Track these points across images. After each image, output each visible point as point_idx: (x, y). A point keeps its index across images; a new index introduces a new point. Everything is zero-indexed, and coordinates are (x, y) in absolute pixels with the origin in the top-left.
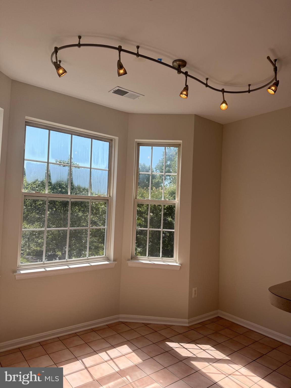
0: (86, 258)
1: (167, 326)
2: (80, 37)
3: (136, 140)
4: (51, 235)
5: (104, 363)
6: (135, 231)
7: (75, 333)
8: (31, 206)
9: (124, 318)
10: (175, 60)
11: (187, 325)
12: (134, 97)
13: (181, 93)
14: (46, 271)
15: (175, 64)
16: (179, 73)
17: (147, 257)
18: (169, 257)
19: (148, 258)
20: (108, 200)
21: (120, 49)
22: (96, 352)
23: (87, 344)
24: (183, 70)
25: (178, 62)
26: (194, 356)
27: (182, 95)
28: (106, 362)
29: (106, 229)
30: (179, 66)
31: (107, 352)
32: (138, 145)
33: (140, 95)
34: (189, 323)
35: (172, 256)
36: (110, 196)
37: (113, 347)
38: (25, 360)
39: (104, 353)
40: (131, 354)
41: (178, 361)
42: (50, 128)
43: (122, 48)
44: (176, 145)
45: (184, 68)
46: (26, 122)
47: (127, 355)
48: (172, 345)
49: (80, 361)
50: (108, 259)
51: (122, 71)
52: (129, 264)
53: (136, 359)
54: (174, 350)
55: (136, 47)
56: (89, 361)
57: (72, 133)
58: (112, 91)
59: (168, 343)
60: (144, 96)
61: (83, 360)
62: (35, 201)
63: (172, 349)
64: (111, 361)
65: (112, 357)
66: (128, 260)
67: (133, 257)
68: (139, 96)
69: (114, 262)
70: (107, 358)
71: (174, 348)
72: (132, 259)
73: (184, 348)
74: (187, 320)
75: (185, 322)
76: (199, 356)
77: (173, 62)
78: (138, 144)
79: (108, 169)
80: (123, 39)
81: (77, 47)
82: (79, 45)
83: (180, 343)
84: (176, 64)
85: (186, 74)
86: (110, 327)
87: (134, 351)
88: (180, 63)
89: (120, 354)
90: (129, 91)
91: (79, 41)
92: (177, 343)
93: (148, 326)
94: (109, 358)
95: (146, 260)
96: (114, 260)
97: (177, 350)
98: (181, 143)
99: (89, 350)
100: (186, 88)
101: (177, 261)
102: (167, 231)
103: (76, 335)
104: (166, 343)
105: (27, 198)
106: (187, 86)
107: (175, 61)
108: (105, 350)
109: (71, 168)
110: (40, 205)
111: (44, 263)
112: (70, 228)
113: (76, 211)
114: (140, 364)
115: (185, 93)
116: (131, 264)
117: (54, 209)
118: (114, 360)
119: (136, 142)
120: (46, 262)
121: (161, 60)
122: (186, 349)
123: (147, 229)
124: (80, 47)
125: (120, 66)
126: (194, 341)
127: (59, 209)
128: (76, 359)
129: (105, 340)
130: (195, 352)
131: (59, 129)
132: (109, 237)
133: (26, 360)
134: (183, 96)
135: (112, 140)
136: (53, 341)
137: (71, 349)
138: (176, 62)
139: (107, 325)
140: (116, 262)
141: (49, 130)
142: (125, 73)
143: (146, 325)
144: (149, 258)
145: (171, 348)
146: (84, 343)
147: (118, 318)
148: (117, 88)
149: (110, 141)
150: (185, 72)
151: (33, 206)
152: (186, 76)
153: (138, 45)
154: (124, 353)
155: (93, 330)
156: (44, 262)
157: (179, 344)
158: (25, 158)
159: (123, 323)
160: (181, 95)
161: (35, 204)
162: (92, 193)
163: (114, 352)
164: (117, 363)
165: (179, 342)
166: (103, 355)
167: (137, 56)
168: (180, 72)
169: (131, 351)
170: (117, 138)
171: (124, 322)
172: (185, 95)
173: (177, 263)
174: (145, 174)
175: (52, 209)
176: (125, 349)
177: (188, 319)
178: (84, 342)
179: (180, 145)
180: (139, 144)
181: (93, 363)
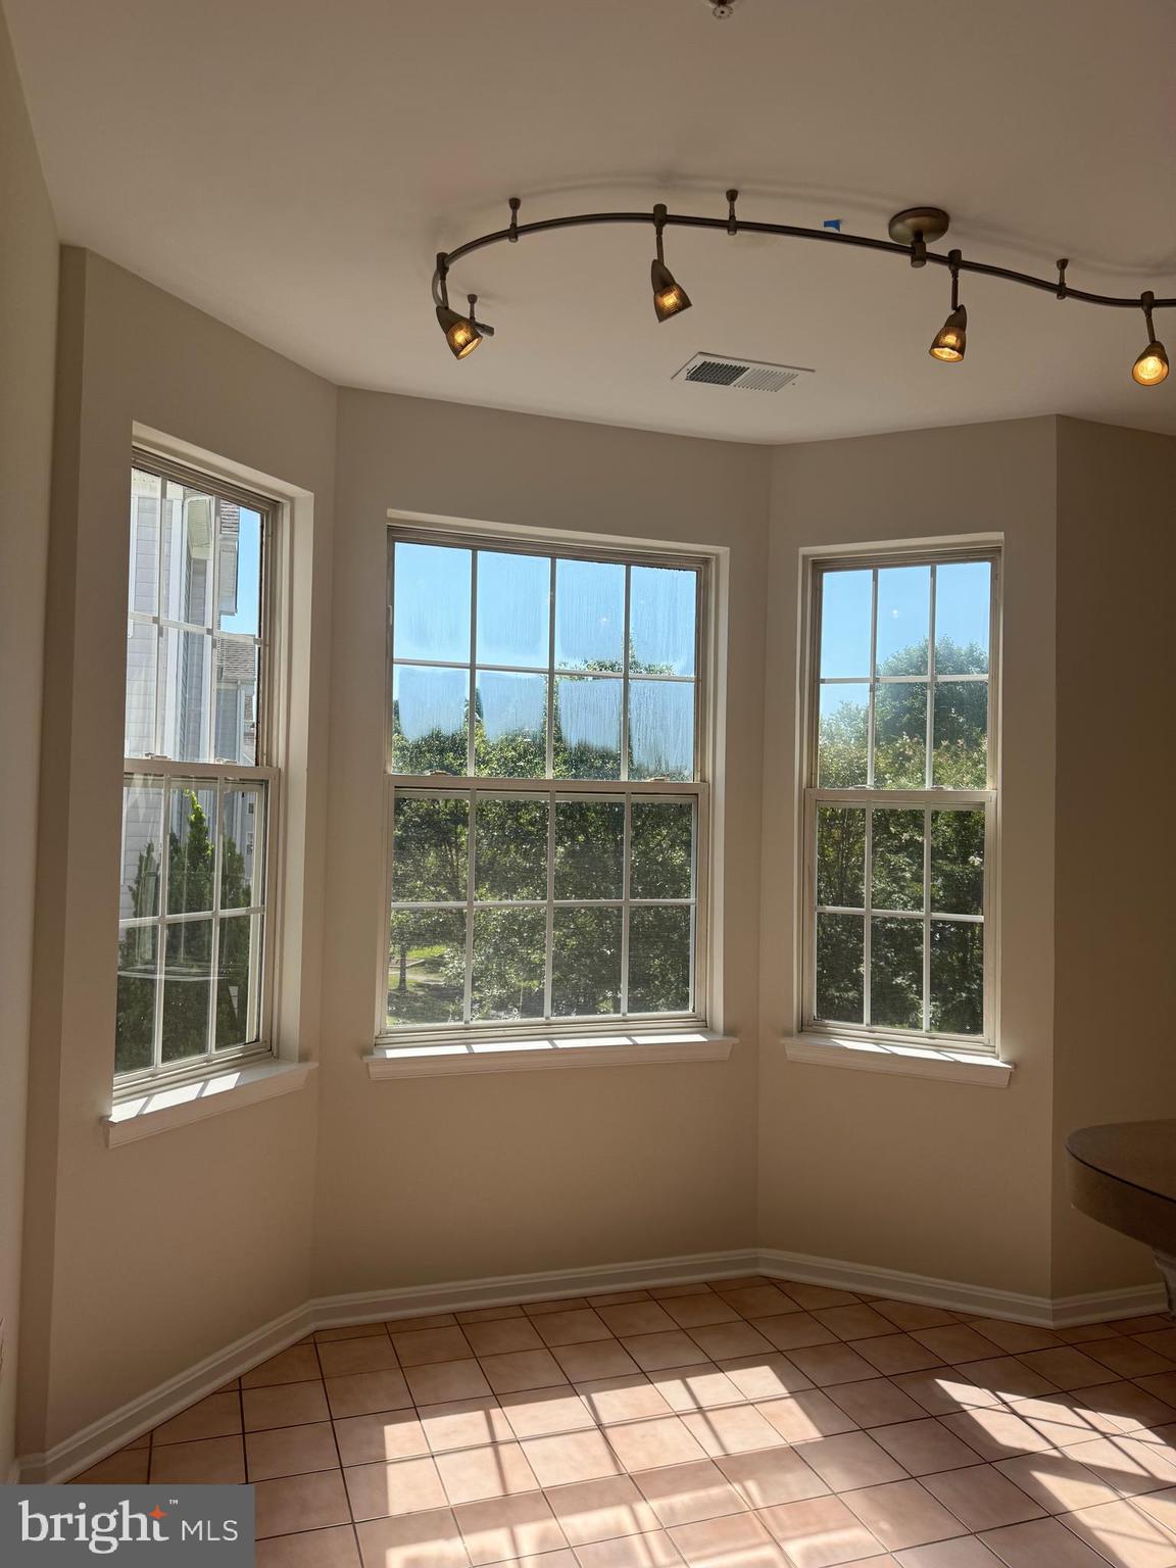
0: (619, 1016)
1: (955, 1314)
2: (515, 204)
3: (804, 550)
4: (574, 934)
5: (671, 1420)
6: (812, 918)
7: (585, 1297)
8: (502, 827)
9: (777, 1262)
10: (895, 214)
11: (1049, 1323)
12: (772, 381)
13: (937, 344)
14: (472, 1054)
15: (899, 228)
16: (917, 262)
17: (867, 1025)
18: (962, 1031)
19: (870, 1032)
20: (697, 795)
21: (660, 218)
22: (646, 1377)
23: (620, 1342)
24: (938, 246)
25: (910, 221)
26: (1054, 1453)
27: (941, 349)
28: (678, 1416)
29: (692, 908)
30: (918, 235)
31: (690, 1380)
32: (813, 568)
33: (799, 372)
34: (1057, 1314)
35: (977, 1028)
36: (703, 780)
37: (717, 1366)
38: (398, 1366)
39: (677, 1383)
40: (779, 1402)
41: (978, 1460)
42: (475, 543)
43: (668, 213)
44: (981, 551)
45: (942, 238)
46: (390, 529)
47: (763, 1404)
48: (960, 1392)
49: (583, 1398)
50: (703, 1025)
51: (670, 300)
52: (788, 1052)
53: (796, 1425)
54: (969, 1415)
55: (724, 196)
56: (614, 1403)
57: (553, 552)
58: (684, 374)
59: (944, 1384)
60: (813, 371)
61: (595, 1396)
62: (514, 808)
63: (957, 1409)
64: (698, 1417)
65: (704, 1404)
66: (788, 1034)
67: (805, 1022)
68: (793, 376)
69: (726, 1038)
70: (683, 1402)
71: (966, 1407)
72: (801, 1031)
73: (1014, 1412)
74: (1049, 1301)
75: (1038, 1310)
76: (1075, 1454)
77: (892, 224)
78: (815, 563)
79: (693, 676)
80: (668, 179)
81: (506, 242)
82: (514, 232)
83: (999, 1393)
84: (904, 228)
85: (954, 261)
86: (719, 1291)
87: (793, 1394)
88: (924, 221)
89: (738, 1398)
90: (751, 361)
91: (514, 217)
92: (989, 1389)
93: (874, 1305)
94: (691, 1406)
95: (857, 1039)
96: (729, 1031)
97: (980, 1416)
98: (998, 542)
99: (621, 1363)
100: (957, 321)
101: (998, 1048)
102: (950, 922)
103: (584, 1303)
104: (936, 1383)
105: (403, 794)
106: (959, 311)
107: (899, 217)
108: (682, 1372)
109: (551, 681)
110: (531, 823)
111: (467, 1025)
112: (555, 901)
113: (659, 844)
114: (809, 1445)
115: (951, 339)
116: (798, 1049)
117: (581, 838)
118: (709, 1415)
119: (805, 557)
120: (474, 1023)
121: (836, 224)
122: (1022, 1418)
123: (863, 909)
124: (516, 238)
125: (663, 281)
126: (1066, 1392)
127: (598, 839)
128: (571, 1388)
129: (690, 1335)
130: (1059, 1436)
131: (506, 542)
132: (704, 940)
133: (401, 1368)
134: (946, 354)
135: (706, 562)
136: (502, 1314)
137: (560, 1353)
138: (902, 221)
139: (706, 1283)
140: (736, 1040)
141: (475, 550)
142: (684, 303)
143: (866, 1300)
144: (873, 1032)
145: (957, 1404)
146: (608, 1335)
147: (755, 1262)
148: (699, 361)
149: (701, 566)
150: (947, 255)
151: (510, 827)
152: (953, 268)
153: (731, 186)
154: (752, 1396)
155: (651, 1296)
156: (466, 1022)
157: (992, 1395)
158: (396, 656)
159: (772, 1284)
160: (937, 351)
161: (517, 819)
162: (634, 771)
163: (713, 1387)
164: (717, 1427)
165: (994, 1387)
166: (672, 1391)
167: (729, 231)
168: (919, 256)
169: (782, 1390)
170: (723, 551)
171: (775, 1282)
172: (953, 348)
173: (997, 1058)
174: (951, 683)
175: (573, 838)
176: (762, 1380)
177: (1052, 1298)
178: (609, 1333)
179: (998, 550)
180: (820, 566)
181: (627, 1415)
